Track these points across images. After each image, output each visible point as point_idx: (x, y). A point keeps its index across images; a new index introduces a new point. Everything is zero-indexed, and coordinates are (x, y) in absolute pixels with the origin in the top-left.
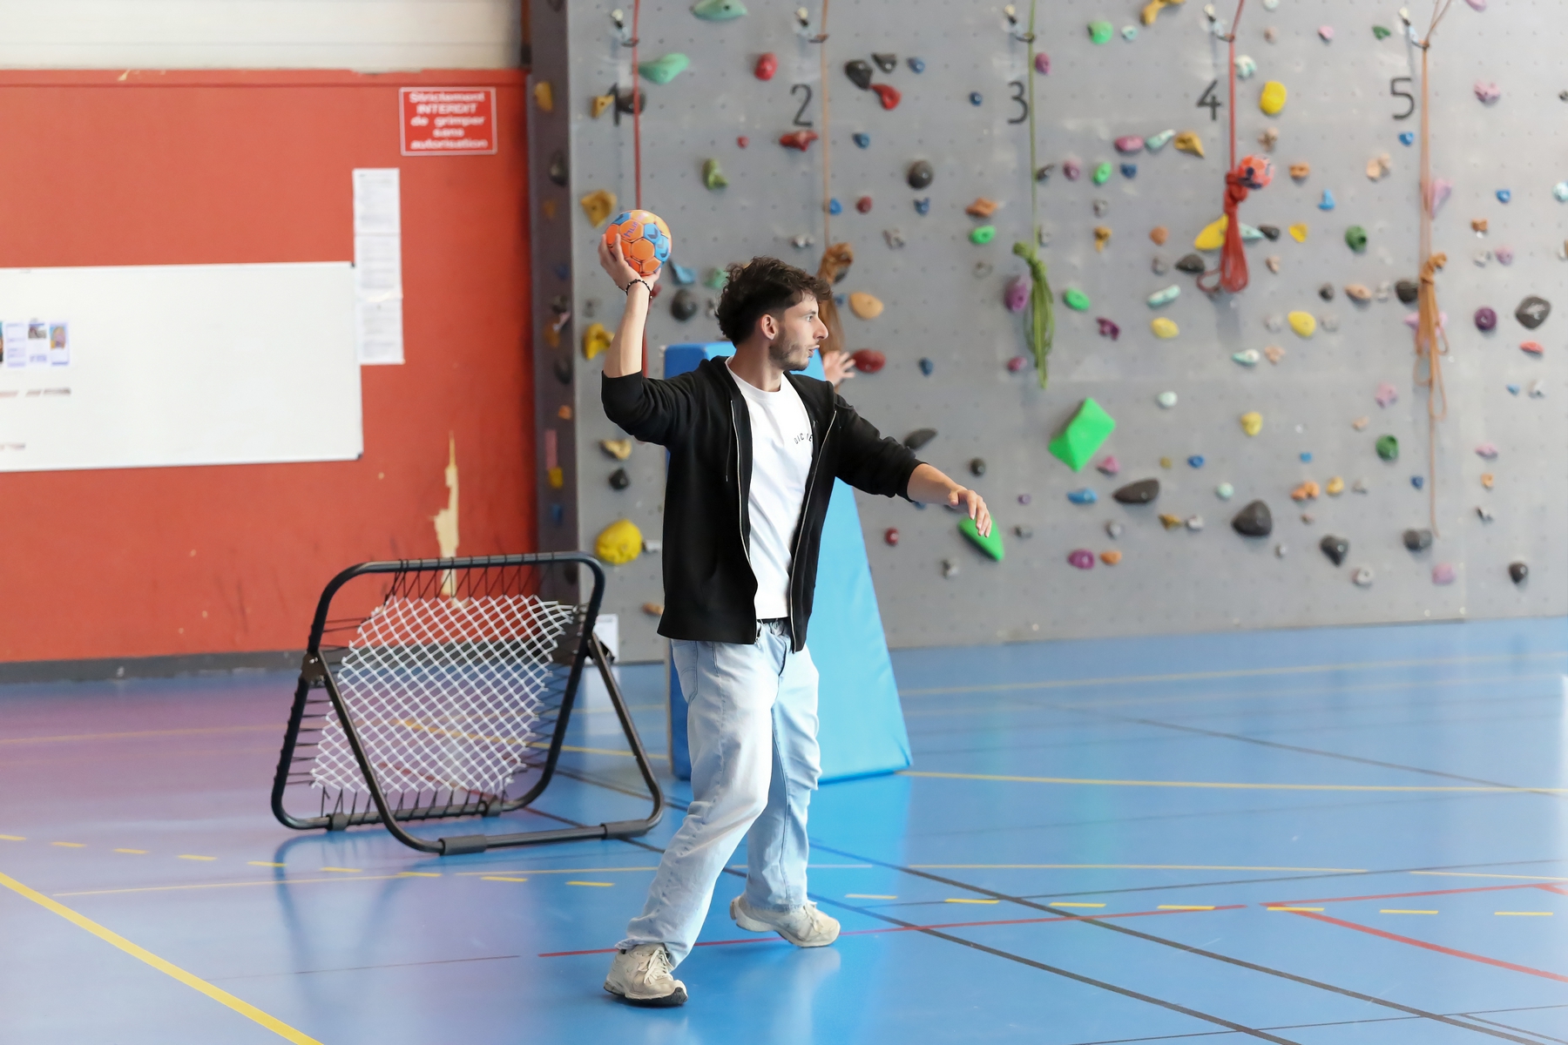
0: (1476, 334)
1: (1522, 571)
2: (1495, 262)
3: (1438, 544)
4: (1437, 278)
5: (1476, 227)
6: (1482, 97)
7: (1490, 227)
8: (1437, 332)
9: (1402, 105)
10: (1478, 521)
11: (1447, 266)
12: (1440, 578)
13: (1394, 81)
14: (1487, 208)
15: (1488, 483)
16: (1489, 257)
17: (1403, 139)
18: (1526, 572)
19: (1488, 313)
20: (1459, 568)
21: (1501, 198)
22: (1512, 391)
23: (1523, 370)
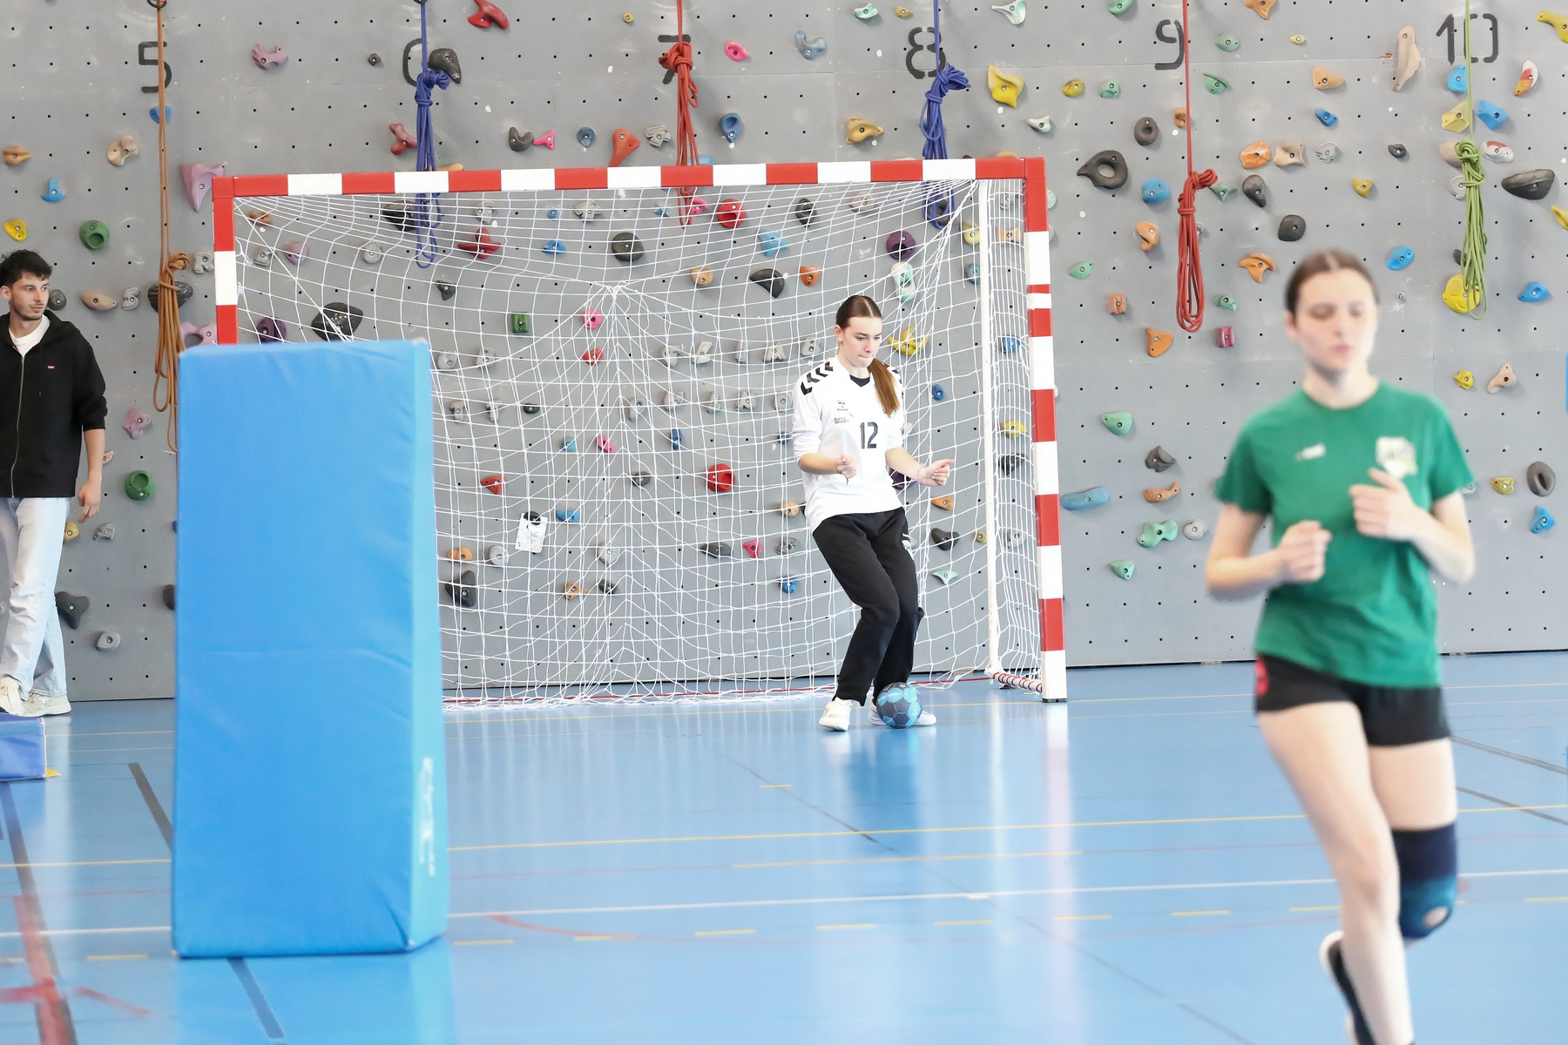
2: (281, 263)
5: (254, 220)
6: (259, 63)
7: (275, 220)
9: (152, 76)
13: (142, 47)
16: (276, 256)
17: (154, 114)
19: (272, 325)
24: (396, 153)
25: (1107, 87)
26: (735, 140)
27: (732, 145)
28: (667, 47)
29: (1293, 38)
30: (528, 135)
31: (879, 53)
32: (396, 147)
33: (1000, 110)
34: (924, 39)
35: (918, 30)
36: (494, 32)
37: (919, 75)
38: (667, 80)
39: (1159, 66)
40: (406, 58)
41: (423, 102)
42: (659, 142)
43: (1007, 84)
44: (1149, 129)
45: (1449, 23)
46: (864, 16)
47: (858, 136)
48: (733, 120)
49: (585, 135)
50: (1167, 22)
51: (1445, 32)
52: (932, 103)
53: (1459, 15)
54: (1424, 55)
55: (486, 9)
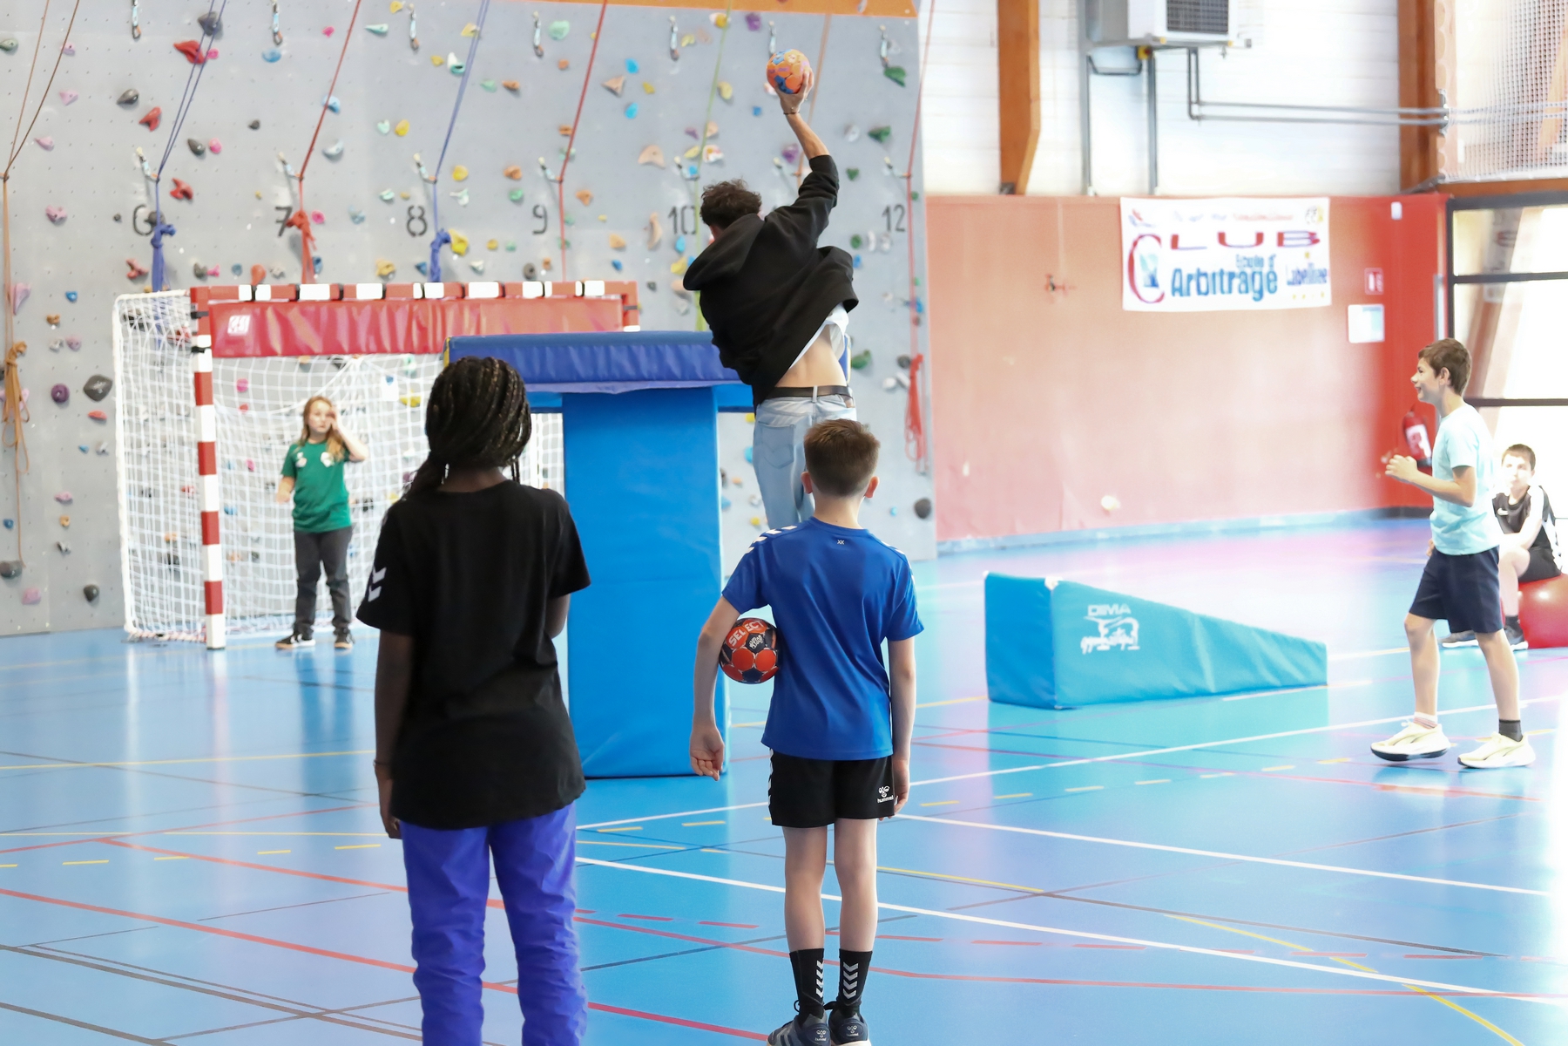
0: (54, 407)
1: (95, 592)
2: (66, 348)
3: (25, 572)
4: (19, 362)
5: (50, 321)
6: (52, 219)
7: (61, 320)
8: (21, 406)
10: (58, 553)
11: (28, 351)
12: (29, 600)
14: (60, 307)
15: (66, 524)
16: (61, 344)
18: (98, 592)
19: (62, 390)
20: (44, 591)
21: (70, 297)
22: (83, 450)
23: (91, 434)
24: (132, 278)
25: (510, 244)
26: (319, 273)
27: (316, 276)
28: (282, 215)
29: (602, 217)
30: (205, 268)
31: (393, 221)
32: (133, 273)
33: (456, 257)
34: (416, 213)
35: (411, 208)
36: (184, 203)
37: (413, 234)
38: (280, 234)
39: (536, 233)
40: (135, 218)
41: (156, 244)
42: (278, 273)
43: (461, 241)
44: (532, 270)
45: (674, 211)
46: (387, 197)
47: (386, 272)
48: (318, 261)
49: (237, 269)
50: (536, 207)
51: (672, 218)
52: (435, 252)
53: (679, 206)
54: (664, 230)
55: (183, 187)
